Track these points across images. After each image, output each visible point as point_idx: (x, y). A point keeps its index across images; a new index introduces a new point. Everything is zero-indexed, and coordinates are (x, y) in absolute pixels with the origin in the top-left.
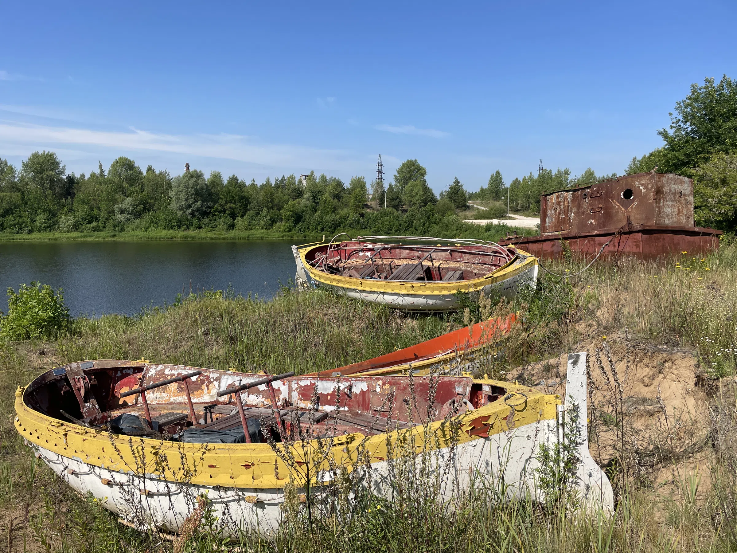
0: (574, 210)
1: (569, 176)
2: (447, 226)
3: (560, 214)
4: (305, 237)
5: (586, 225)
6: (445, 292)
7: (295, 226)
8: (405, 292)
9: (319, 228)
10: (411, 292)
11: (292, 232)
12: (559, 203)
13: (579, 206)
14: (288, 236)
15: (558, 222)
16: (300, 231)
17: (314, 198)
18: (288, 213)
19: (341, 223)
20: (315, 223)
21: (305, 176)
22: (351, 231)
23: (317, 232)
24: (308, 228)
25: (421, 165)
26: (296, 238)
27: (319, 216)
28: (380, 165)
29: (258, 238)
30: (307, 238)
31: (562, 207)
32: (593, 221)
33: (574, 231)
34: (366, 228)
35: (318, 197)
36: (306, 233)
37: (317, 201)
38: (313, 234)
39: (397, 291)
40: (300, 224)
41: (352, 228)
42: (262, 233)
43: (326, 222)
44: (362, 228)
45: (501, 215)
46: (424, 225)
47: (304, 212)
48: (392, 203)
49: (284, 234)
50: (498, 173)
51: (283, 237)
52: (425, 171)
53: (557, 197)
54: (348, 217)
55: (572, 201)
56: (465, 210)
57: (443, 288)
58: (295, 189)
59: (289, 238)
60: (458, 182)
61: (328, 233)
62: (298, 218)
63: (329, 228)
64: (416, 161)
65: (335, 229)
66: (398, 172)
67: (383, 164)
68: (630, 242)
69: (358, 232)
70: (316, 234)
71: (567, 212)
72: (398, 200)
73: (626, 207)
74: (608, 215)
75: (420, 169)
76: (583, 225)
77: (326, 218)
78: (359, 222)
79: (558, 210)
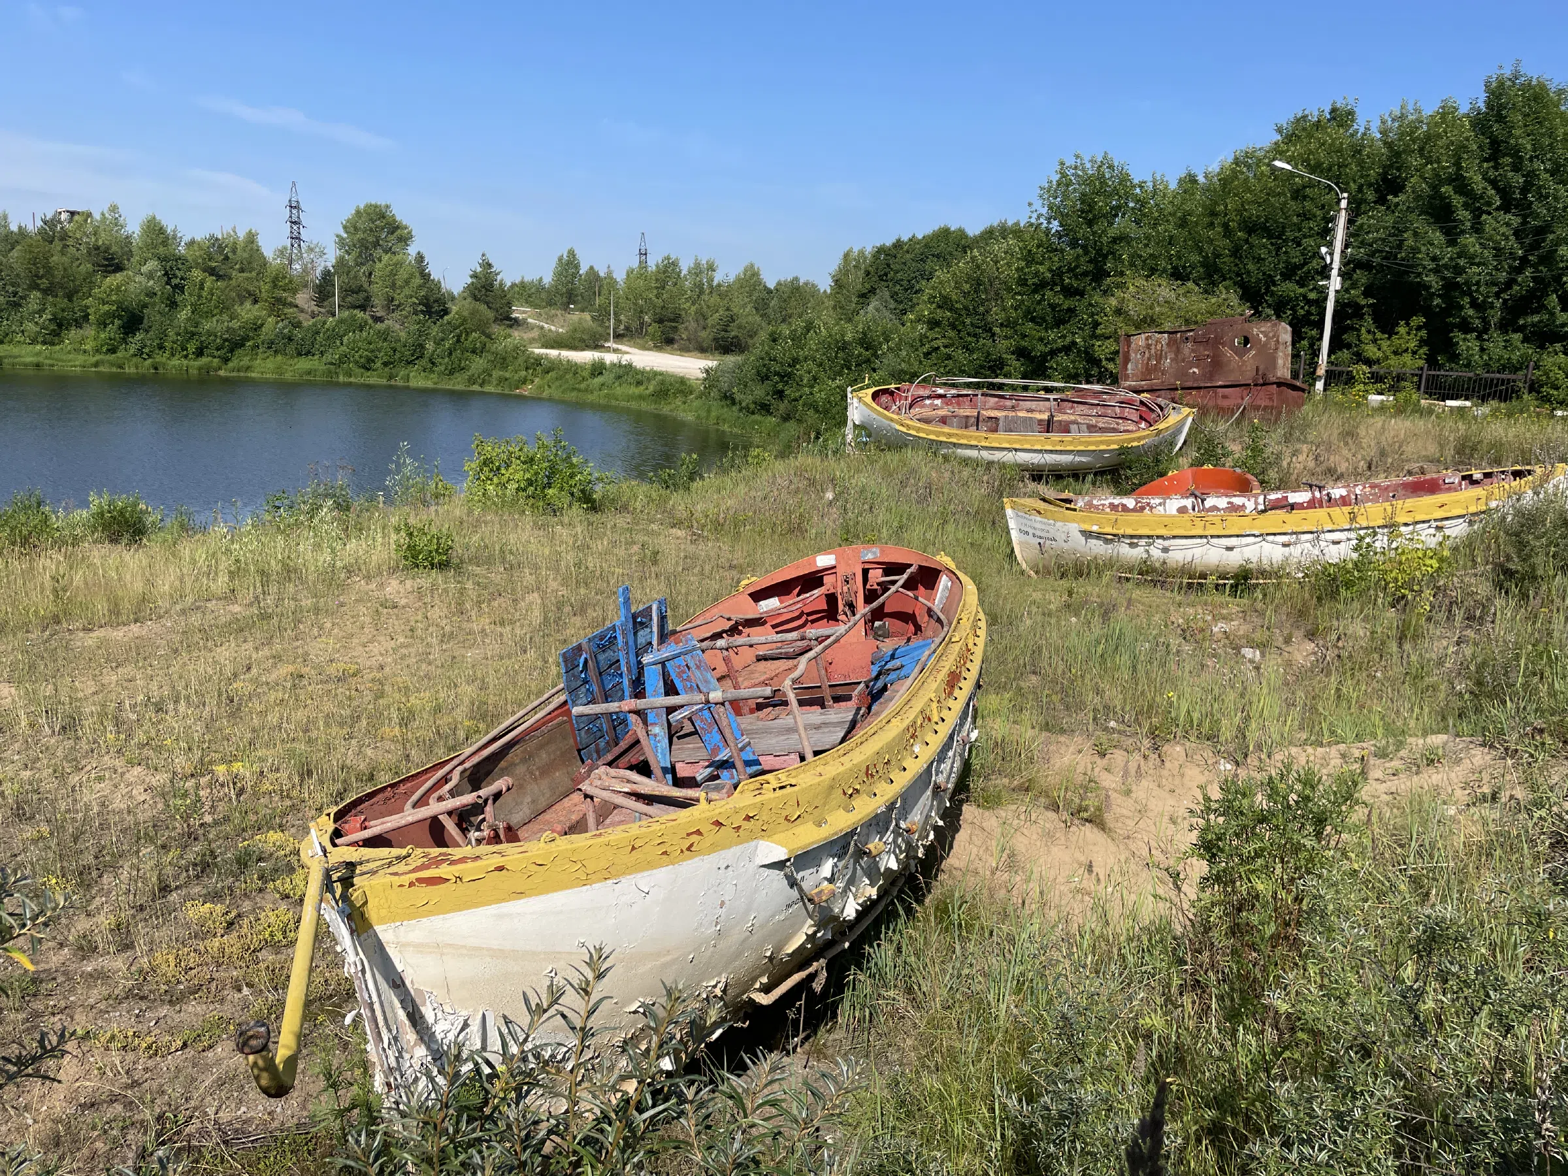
0: (1170, 356)
1: (715, 274)
2: (504, 359)
3: (1149, 359)
4: (156, 369)
5: (1187, 374)
6: (1103, 447)
7: (124, 341)
8: (1050, 448)
9: (191, 347)
10: (1058, 448)
11: (119, 354)
12: (1148, 346)
13: (1178, 351)
14: (112, 364)
15: (1147, 369)
16: (140, 352)
17: (166, 274)
18: (106, 307)
19: (246, 338)
20: (178, 334)
21: (73, 213)
22: (272, 358)
23: (186, 357)
24: (161, 347)
25: (398, 218)
26: (133, 370)
27: (189, 319)
28: (294, 207)
29: (26, 365)
30: (161, 371)
31: (1153, 351)
32: (1196, 370)
33: (1169, 379)
34: (308, 353)
35: (179, 274)
36: (158, 359)
37: (174, 281)
38: (175, 362)
39: (1038, 447)
40: (139, 336)
41: (276, 352)
42: (38, 354)
43: (209, 333)
44: (300, 354)
45: (594, 342)
46: (450, 354)
47: (145, 306)
48: (349, 299)
49: (98, 357)
50: (572, 253)
51: (96, 365)
52: (410, 233)
53: (1147, 339)
54: (262, 325)
55: (1168, 345)
56: (511, 326)
57: (1102, 442)
58: (97, 248)
59: (114, 370)
60: (490, 266)
61: (216, 360)
62: (132, 321)
63: (218, 349)
64: (388, 207)
65: (232, 351)
66: (345, 227)
67: (302, 206)
68: (1262, 394)
69: (291, 362)
70: (185, 362)
71: (1159, 357)
72: (362, 295)
73: (1241, 356)
74: (1217, 364)
75: (398, 227)
76: (1183, 374)
77: (207, 325)
78: (290, 339)
79: (1147, 355)
